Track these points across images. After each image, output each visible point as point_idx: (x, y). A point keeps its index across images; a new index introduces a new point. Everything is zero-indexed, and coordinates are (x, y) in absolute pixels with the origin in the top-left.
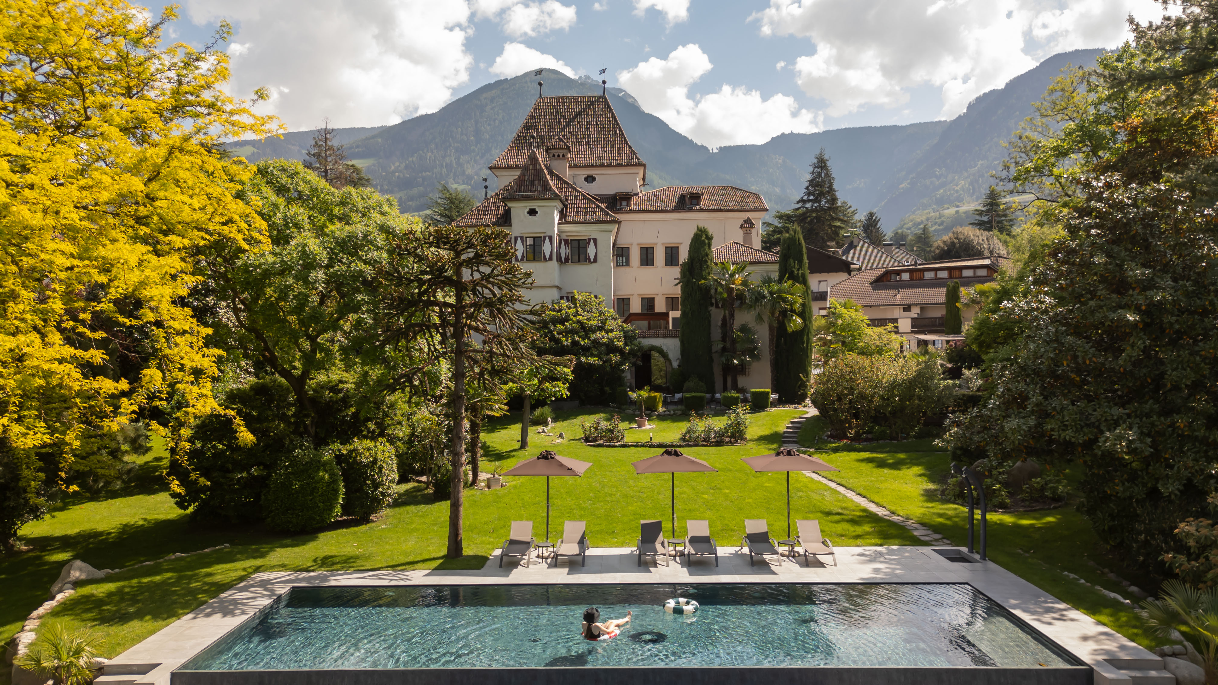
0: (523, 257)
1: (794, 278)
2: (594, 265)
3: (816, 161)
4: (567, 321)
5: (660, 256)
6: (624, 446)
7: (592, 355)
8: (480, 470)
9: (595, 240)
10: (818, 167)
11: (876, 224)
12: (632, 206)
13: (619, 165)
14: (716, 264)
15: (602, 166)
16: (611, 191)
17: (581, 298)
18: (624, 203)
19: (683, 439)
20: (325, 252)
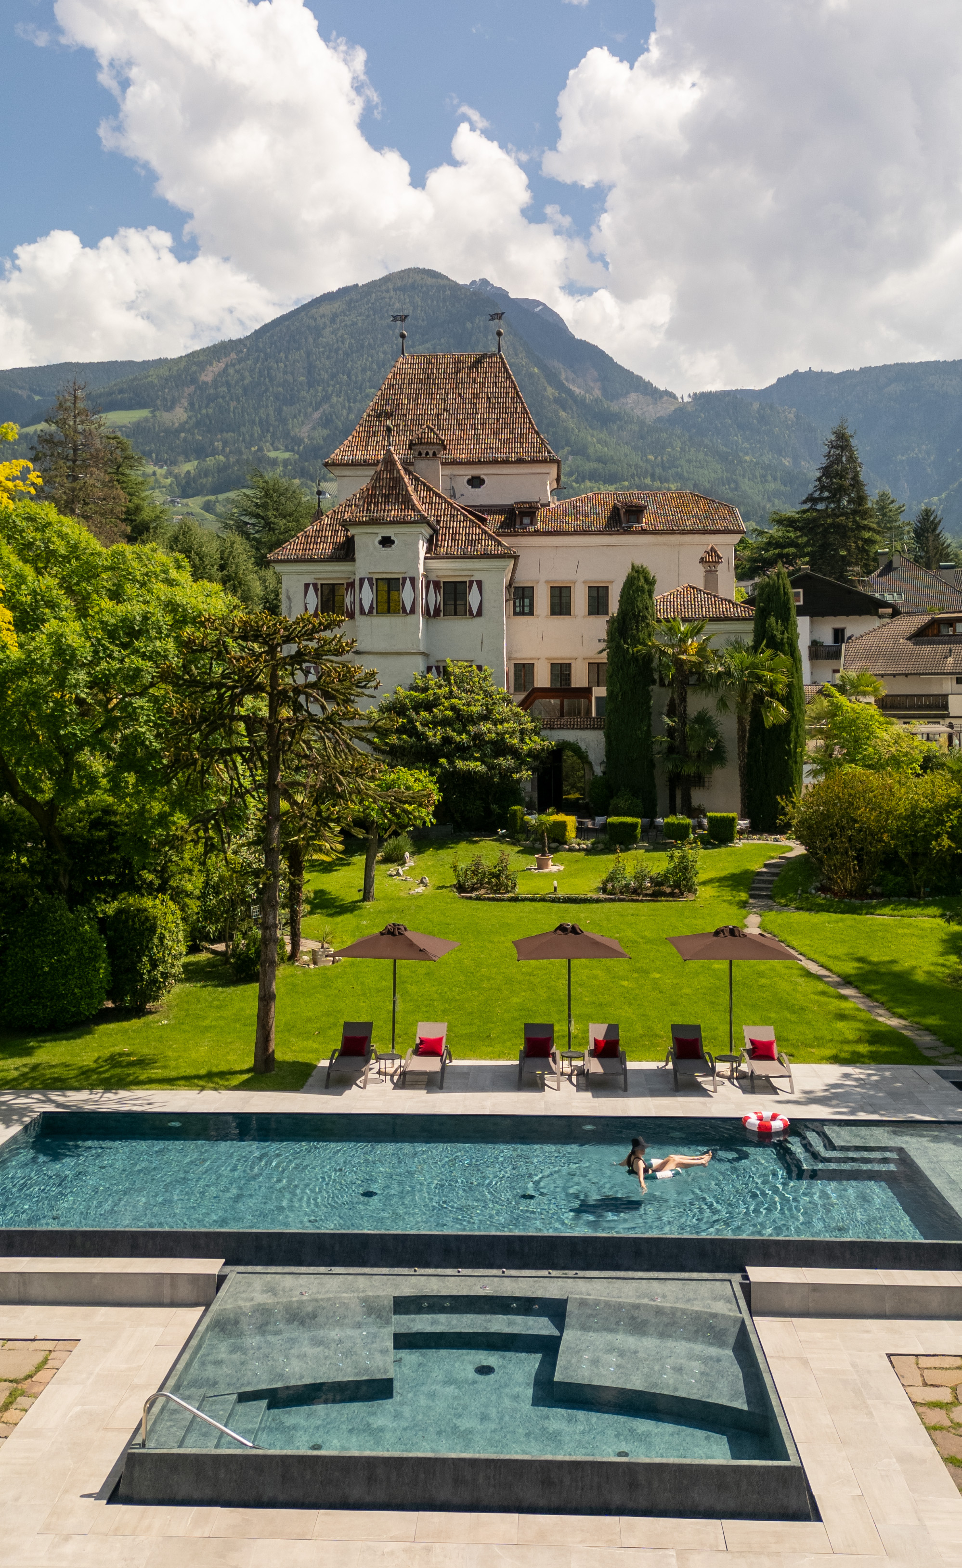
0: (371, 607)
1: (775, 645)
2: (478, 620)
3: (833, 437)
4: (436, 706)
5: (580, 601)
6: (515, 899)
7: (472, 758)
8: (302, 935)
9: (479, 583)
10: (836, 447)
11: (935, 529)
12: (539, 525)
13: (520, 461)
14: (659, 621)
15: (495, 462)
16: (507, 500)
17: (457, 670)
18: (526, 520)
19: (604, 890)
20: (88, 644)
